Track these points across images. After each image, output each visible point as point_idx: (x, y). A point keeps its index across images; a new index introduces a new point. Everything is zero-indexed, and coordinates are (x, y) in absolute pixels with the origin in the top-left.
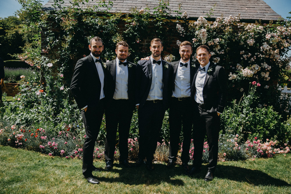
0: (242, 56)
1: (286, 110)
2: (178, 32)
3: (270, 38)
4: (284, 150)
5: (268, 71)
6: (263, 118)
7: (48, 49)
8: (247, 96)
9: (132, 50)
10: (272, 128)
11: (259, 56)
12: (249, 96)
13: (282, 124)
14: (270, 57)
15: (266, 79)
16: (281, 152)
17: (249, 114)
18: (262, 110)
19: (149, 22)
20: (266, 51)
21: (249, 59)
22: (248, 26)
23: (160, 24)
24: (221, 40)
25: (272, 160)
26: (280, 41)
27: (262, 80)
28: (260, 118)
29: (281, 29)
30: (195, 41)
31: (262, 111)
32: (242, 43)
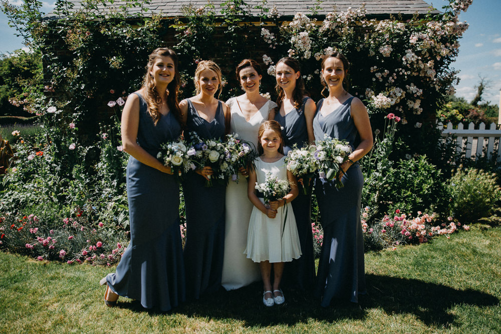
0: (373, 75)
1: (450, 162)
2: (265, 42)
3: (417, 41)
4: (447, 229)
5: (418, 97)
6: (411, 176)
7: (54, 84)
8: (382, 140)
9: (189, 76)
10: (426, 192)
11: (401, 73)
12: (385, 140)
13: (444, 184)
14: (419, 73)
15: (417, 112)
16: (441, 233)
17: (389, 172)
18: (409, 163)
19: (215, 28)
20: (412, 64)
21: (386, 79)
22: (380, 24)
23: (232, 29)
24: (336, 49)
25: (426, 247)
26: (432, 45)
27: (409, 113)
28: (406, 177)
29: (434, 25)
30: (293, 54)
31: (409, 165)
32: (372, 53)
